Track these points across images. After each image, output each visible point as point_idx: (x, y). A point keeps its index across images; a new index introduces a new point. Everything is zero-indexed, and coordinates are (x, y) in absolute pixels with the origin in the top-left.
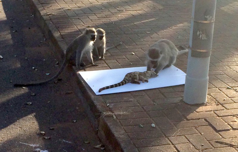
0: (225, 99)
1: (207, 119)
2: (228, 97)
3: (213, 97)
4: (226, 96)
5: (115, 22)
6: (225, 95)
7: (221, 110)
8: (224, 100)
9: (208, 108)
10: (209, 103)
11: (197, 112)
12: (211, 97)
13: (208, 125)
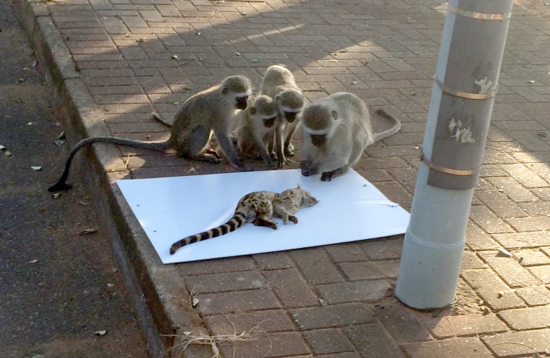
0: (501, 292)
2: (508, 285)
4: (501, 281)
5: (202, 30)
6: (498, 278)
7: (499, 332)
8: (500, 296)
9: (463, 323)
10: (462, 306)
11: (438, 338)
12: (464, 283)
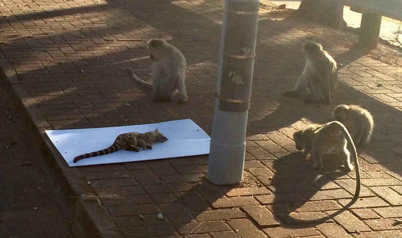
1: (244, 208)
3: (253, 174)
4: (272, 173)
7: (265, 194)
8: (270, 179)
9: (245, 191)
10: (246, 184)
11: (229, 197)
12: (249, 173)
13: (245, 218)
